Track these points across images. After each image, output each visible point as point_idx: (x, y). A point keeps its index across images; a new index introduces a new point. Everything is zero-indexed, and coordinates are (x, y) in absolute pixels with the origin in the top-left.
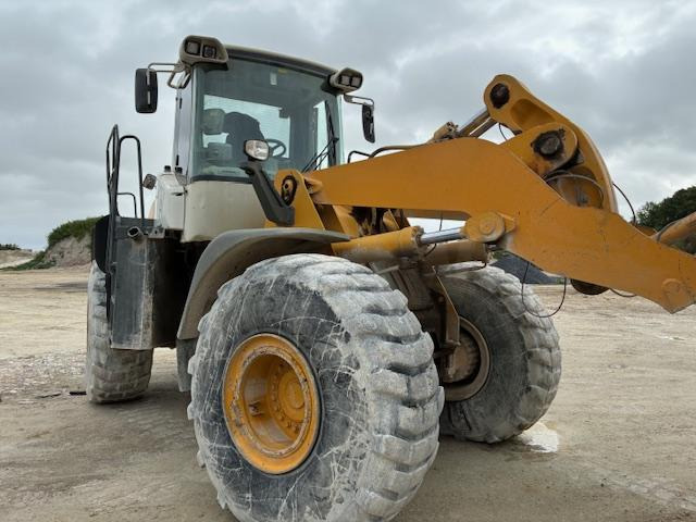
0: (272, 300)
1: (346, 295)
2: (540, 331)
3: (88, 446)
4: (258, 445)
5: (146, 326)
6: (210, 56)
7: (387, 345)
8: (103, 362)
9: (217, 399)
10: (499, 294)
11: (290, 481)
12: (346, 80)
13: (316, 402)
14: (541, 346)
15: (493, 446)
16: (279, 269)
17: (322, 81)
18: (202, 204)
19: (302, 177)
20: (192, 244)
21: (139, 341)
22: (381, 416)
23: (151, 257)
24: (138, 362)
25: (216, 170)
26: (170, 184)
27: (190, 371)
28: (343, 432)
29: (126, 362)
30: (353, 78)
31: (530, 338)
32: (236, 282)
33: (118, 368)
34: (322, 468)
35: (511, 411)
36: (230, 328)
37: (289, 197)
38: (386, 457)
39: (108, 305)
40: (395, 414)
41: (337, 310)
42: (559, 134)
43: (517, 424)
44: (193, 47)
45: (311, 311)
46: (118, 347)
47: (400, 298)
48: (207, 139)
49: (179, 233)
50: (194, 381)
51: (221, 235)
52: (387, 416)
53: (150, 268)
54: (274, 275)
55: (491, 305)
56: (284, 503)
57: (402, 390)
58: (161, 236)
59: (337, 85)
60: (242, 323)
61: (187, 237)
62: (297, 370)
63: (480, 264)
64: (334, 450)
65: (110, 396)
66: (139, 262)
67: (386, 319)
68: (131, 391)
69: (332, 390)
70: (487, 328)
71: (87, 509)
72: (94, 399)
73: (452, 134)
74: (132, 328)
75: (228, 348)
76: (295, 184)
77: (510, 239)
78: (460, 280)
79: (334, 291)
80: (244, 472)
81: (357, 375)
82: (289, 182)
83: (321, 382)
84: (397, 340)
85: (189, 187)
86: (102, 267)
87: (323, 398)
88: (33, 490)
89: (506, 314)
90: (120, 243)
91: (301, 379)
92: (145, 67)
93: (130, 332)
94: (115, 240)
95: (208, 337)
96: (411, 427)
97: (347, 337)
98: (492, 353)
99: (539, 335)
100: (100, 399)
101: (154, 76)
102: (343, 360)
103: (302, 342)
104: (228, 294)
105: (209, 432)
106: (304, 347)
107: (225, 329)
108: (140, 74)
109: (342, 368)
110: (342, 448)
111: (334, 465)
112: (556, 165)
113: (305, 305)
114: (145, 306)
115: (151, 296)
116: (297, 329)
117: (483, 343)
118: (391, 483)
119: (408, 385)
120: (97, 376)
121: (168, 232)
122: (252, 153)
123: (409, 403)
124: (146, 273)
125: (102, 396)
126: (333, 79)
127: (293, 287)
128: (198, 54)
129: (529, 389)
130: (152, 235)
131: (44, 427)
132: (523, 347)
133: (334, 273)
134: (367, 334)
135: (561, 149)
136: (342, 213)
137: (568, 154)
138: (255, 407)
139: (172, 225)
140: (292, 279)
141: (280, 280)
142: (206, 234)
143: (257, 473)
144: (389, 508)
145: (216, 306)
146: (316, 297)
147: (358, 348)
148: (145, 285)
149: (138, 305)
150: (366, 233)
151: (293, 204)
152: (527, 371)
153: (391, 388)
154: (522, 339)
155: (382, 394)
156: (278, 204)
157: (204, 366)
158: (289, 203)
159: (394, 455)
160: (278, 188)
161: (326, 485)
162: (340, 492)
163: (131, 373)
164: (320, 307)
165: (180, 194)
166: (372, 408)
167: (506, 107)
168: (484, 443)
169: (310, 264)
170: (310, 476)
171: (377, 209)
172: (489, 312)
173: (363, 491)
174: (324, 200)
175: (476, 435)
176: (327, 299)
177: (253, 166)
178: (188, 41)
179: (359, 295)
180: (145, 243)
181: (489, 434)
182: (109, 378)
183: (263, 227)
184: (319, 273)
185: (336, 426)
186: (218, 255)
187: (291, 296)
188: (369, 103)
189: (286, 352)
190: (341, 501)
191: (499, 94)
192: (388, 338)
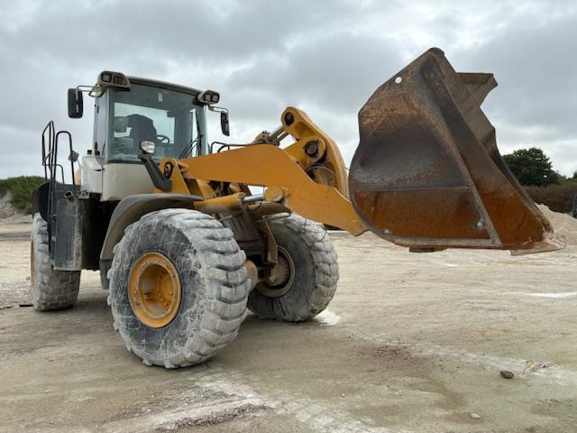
0: (155, 234)
1: (195, 230)
2: (323, 253)
3: (39, 333)
4: (149, 314)
5: (78, 255)
6: (118, 83)
7: (215, 255)
8: (45, 281)
9: (125, 291)
10: (300, 232)
11: (166, 330)
12: (208, 97)
13: (179, 287)
14: (324, 262)
15: (299, 322)
16: (159, 217)
17: (193, 97)
18: (114, 178)
19: (176, 162)
20: (108, 203)
21: (72, 265)
22: (211, 291)
23: (80, 210)
24: (70, 281)
25: (123, 156)
26: (93, 164)
27: (108, 277)
28: (193, 301)
29: (62, 281)
30: (213, 97)
31: (317, 257)
32: (135, 225)
33: (56, 285)
34: (182, 321)
35: (307, 301)
36: (132, 250)
37: (169, 174)
38: (214, 312)
39: (50, 243)
40: (219, 290)
41: (190, 238)
42: (316, 142)
43: (310, 308)
44: (107, 78)
45: (176, 239)
46: (59, 269)
47: (228, 232)
48: (117, 135)
49: (99, 195)
50: (111, 282)
51: (128, 197)
52: (215, 291)
53: (79, 217)
54: (156, 220)
55: (296, 238)
56: (163, 341)
57: (223, 278)
58: (87, 197)
59: (202, 101)
60: (139, 247)
61: (104, 198)
62: (169, 271)
63: (286, 214)
64: (188, 311)
65: (51, 305)
66: (72, 214)
67: (217, 243)
68: (65, 301)
69: (187, 280)
70: (294, 252)
71: (46, 358)
72: (39, 307)
73: (265, 139)
74: (68, 256)
75: (131, 263)
76: (172, 167)
77: (286, 200)
78: (279, 224)
79: (188, 228)
80: (141, 329)
81: (200, 271)
82: (169, 166)
83: (182, 277)
84: (223, 253)
85: (105, 166)
86: (44, 217)
87: (183, 285)
88: (10, 353)
89: (304, 244)
90: (58, 202)
91: (172, 276)
92: (75, 87)
93: (67, 258)
94: (55, 200)
95: (119, 256)
96: (228, 297)
97: (195, 251)
98: (296, 267)
99: (322, 255)
100: (43, 307)
101: (80, 93)
102: (193, 264)
103: (172, 256)
104: (130, 232)
105: (120, 310)
106: (173, 258)
107: (129, 251)
108: (71, 92)
109: (193, 268)
110: (192, 309)
111: (188, 318)
112: (315, 160)
113: (173, 236)
114: (77, 242)
115: (80, 236)
116: (169, 249)
117: (291, 261)
118: (218, 326)
119: (227, 275)
120: (42, 290)
121: (91, 194)
122: (144, 148)
123: (227, 285)
124: (77, 221)
125: (45, 304)
126: (200, 96)
127: (167, 227)
128: (110, 81)
129: (316, 287)
130: (81, 197)
131: (7, 325)
132: (313, 263)
133: (189, 219)
134: (206, 250)
135: (317, 151)
136: (202, 183)
137: (320, 154)
138: (148, 294)
139: (94, 190)
140: (166, 223)
141: (160, 223)
142: (117, 196)
143: (149, 329)
144: (217, 339)
145: (124, 239)
146: (179, 232)
147: (200, 258)
148: (76, 229)
149: (71, 242)
150: (218, 195)
151: (171, 179)
152: (315, 277)
153: (217, 277)
154: (312, 257)
155: (212, 280)
156: (161, 178)
157: (117, 273)
158: (168, 177)
159: (219, 311)
160: (162, 169)
161: (184, 329)
162: (192, 332)
163: (66, 289)
164: (181, 237)
165: (100, 170)
166: (207, 287)
167: (292, 125)
168: (293, 322)
169: (177, 214)
170: (177, 326)
171: (225, 183)
172: (294, 242)
173: (203, 330)
174: (190, 176)
175: (288, 317)
176: (185, 233)
177: (146, 157)
178: (103, 74)
179: (202, 231)
180: (76, 202)
181: (295, 316)
182: (50, 292)
183: (152, 193)
184: (181, 219)
185: (189, 298)
186: (125, 209)
187: (165, 232)
188: (226, 111)
189: (164, 262)
190: (192, 336)
191: (289, 118)
192: (217, 252)
